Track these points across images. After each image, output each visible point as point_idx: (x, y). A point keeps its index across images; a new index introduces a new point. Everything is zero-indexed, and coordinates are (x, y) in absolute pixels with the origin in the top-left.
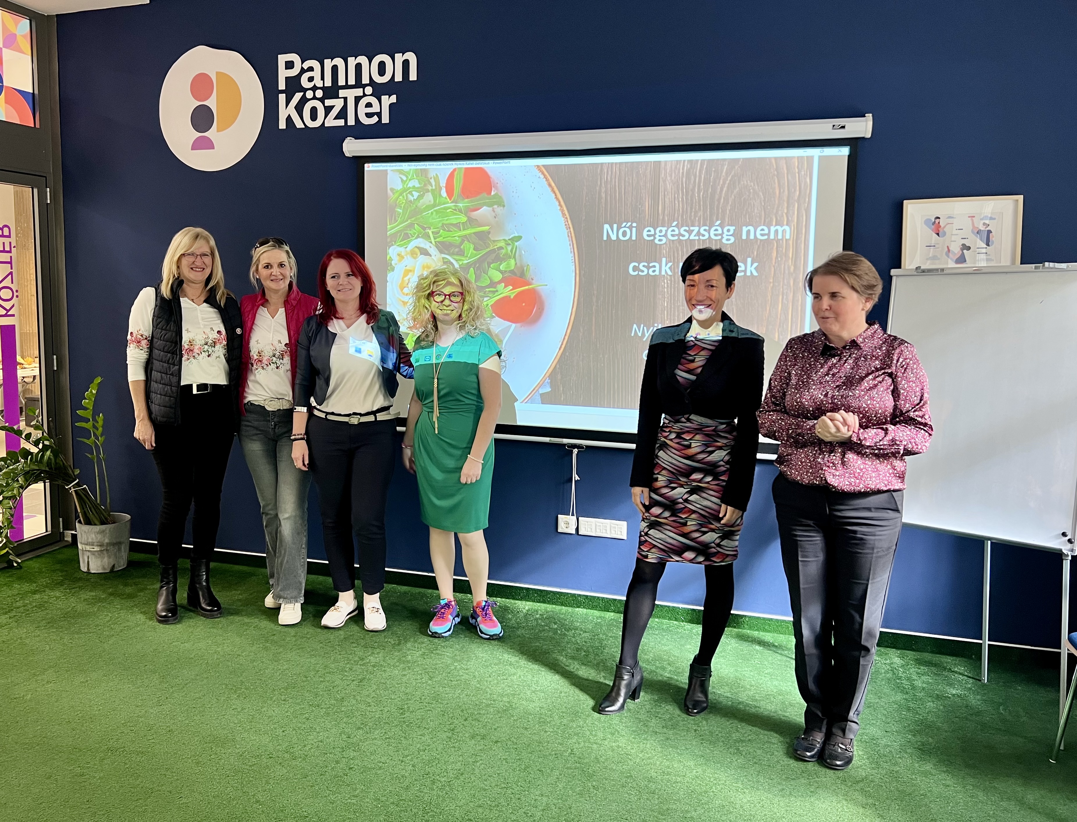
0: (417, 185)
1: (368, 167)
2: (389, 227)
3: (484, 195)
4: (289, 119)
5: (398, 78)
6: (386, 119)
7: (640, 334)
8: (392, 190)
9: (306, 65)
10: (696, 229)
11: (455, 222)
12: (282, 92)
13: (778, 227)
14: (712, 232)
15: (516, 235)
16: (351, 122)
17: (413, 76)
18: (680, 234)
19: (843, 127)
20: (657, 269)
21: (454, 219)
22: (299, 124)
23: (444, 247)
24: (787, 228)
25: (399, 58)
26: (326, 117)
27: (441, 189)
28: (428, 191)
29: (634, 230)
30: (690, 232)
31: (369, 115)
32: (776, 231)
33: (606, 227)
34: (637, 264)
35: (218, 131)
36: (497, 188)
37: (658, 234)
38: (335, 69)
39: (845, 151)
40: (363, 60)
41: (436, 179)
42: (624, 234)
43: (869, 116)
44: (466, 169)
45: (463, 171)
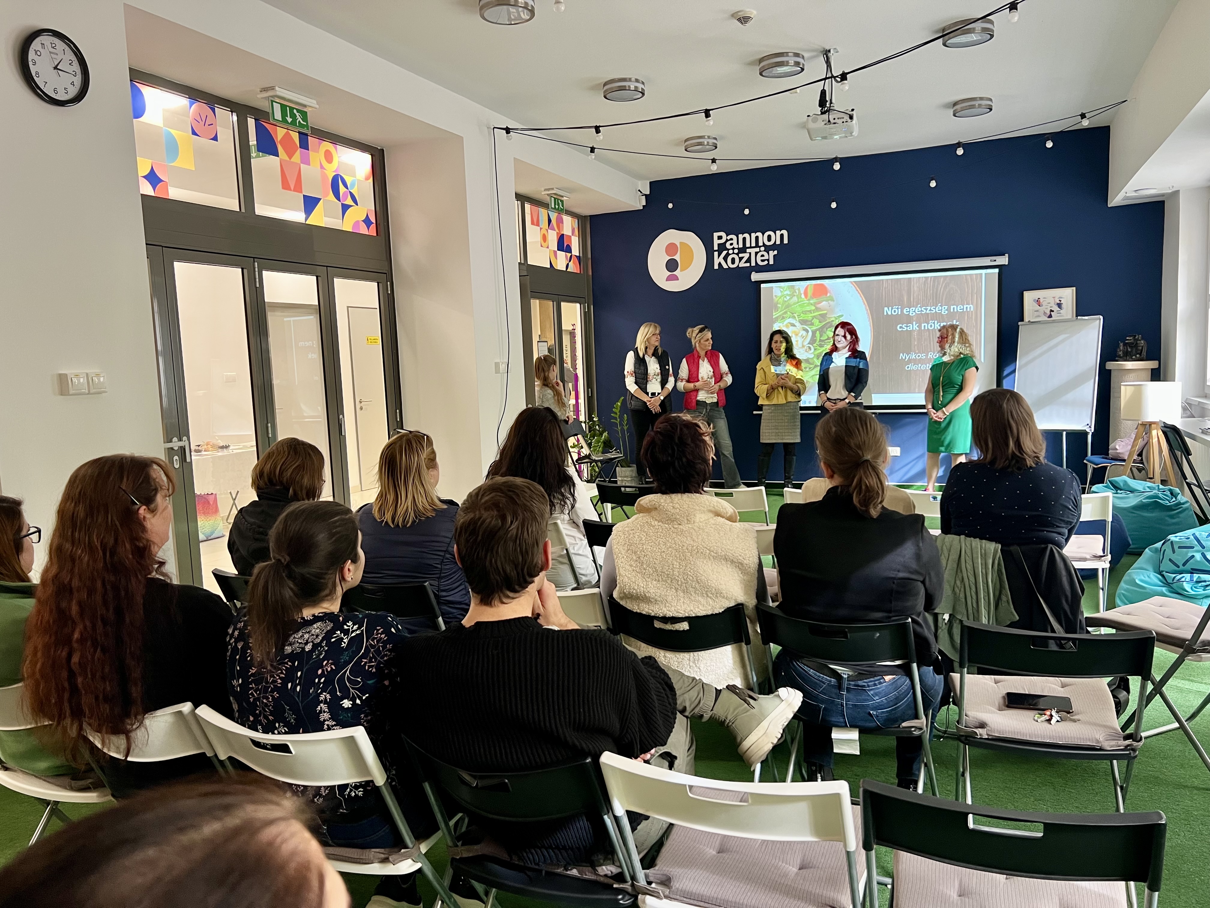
0: (789, 293)
1: (763, 286)
2: (774, 314)
3: (824, 296)
4: (720, 264)
5: (778, 242)
6: (771, 262)
7: (904, 358)
8: (776, 296)
9: (729, 238)
10: (929, 308)
11: (809, 310)
12: (716, 251)
13: (967, 306)
14: (937, 309)
15: (841, 314)
16: (753, 264)
17: (786, 241)
18: (922, 311)
19: (995, 261)
20: (911, 327)
21: (808, 308)
22: (725, 266)
23: (803, 322)
24: (972, 306)
25: (778, 233)
26: (740, 262)
27: (801, 294)
28: (794, 296)
29: (899, 310)
30: (926, 309)
31: (762, 261)
32: (967, 307)
33: (886, 309)
34: (901, 325)
35: (681, 271)
36: (830, 292)
37: (911, 311)
38: (744, 239)
39: (997, 270)
40: (759, 234)
41: (799, 289)
42: (895, 311)
43: (1007, 255)
44: (815, 285)
45: (812, 287)
